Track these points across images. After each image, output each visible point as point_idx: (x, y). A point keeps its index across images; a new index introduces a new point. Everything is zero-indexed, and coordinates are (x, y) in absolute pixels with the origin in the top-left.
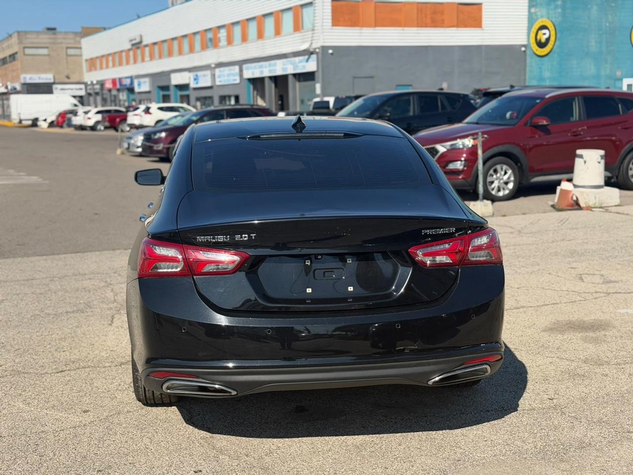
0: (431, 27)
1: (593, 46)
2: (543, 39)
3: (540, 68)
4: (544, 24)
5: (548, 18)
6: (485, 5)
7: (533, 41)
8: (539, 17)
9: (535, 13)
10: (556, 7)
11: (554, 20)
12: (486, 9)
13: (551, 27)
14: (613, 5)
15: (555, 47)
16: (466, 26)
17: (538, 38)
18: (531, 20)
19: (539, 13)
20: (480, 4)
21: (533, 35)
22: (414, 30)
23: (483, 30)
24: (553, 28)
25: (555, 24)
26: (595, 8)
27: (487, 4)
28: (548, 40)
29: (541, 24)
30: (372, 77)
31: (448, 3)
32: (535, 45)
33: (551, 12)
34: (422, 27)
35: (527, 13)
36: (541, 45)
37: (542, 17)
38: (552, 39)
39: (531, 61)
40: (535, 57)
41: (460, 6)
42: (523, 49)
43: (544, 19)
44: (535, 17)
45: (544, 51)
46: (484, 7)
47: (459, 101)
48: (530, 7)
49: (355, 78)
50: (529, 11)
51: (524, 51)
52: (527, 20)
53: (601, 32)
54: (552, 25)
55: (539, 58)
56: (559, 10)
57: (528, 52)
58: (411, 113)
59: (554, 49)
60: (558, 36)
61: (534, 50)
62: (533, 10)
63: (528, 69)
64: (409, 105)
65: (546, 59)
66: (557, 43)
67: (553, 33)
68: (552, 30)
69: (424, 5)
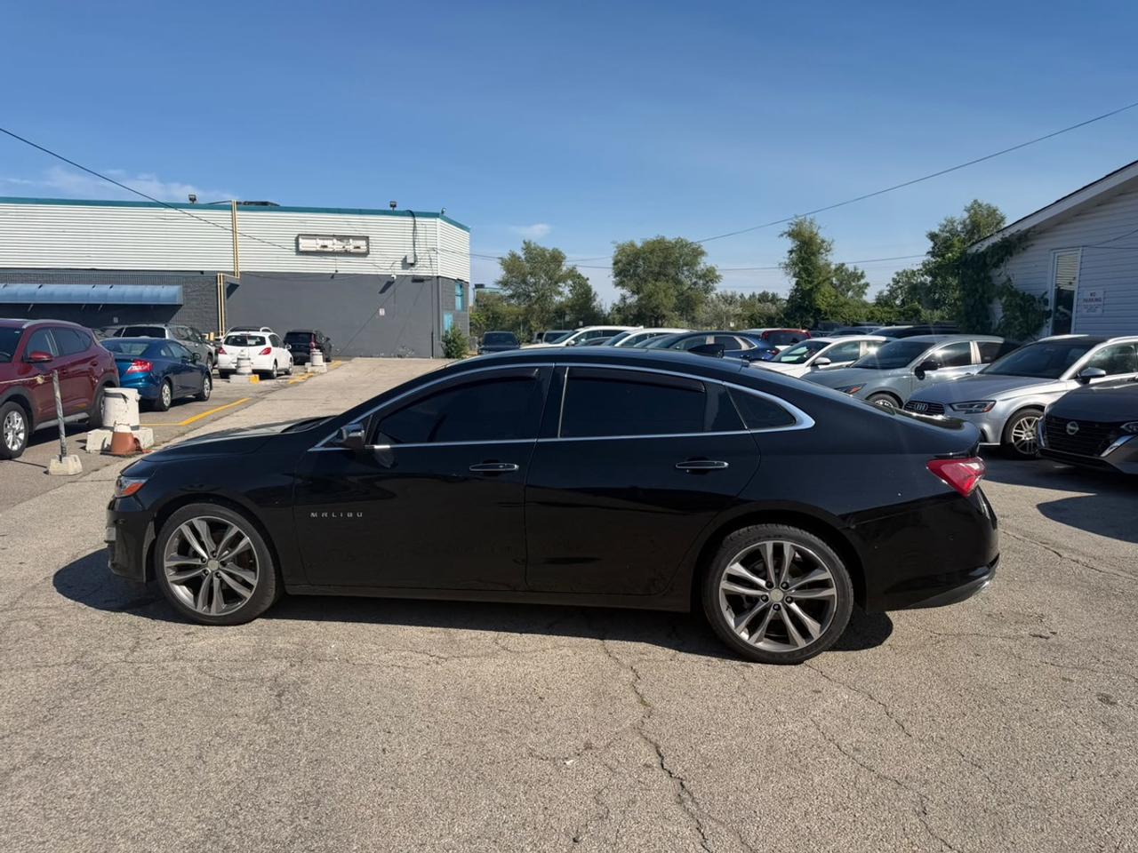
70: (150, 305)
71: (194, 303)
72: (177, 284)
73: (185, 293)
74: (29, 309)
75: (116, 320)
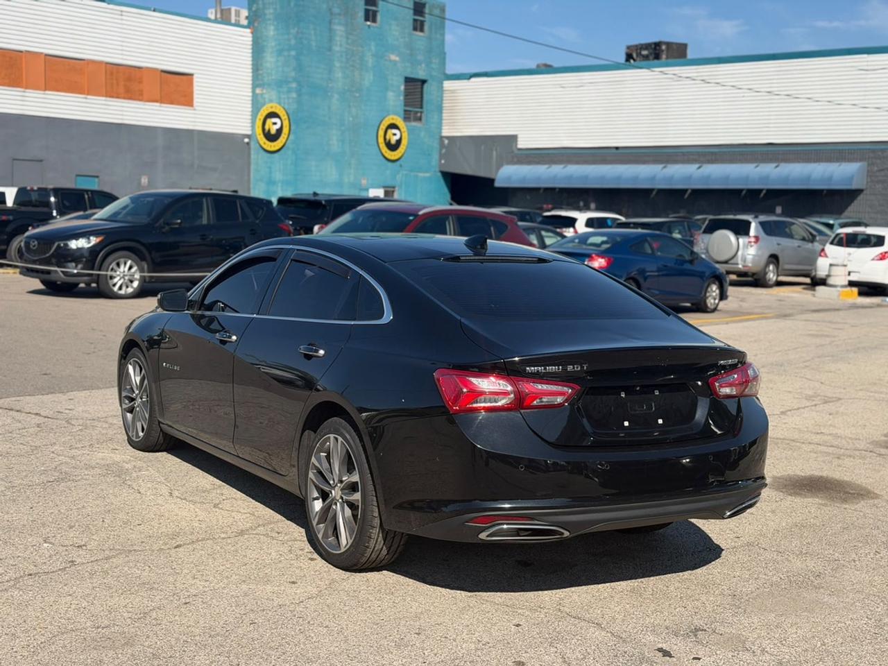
0: (124, 98)
1: (335, 145)
2: (274, 130)
3: (270, 168)
4: (273, 110)
5: (280, 104)
6: (197, 78)
7: (259, 131)
8: (267, 100)
9: (262, 94)
10: (289, 91)
11: (286, 107)
12: (198, 82)
13: (284, 115)
14: (357, 95)
15: (288, 142)
16: (172, 103)
17: (267, 127)
18: (256, 104)
19: (266, 96)
20: (191, 75)
21: (259, 123)
22: (101, 100)
23: (195, 110)
24: (286, 117)
25: (289, 112)
26: (336, 96)
27: (200, 76)
28: (279, 131)
29: (270, 110)
30: (41, 161)
31: (148, 68)
32: (262, 136)
33: (283, 96)
34: (112, 97)
35: (250, 94)
36: (271, 137)
37: (271, 101)
38: (286, 130)
39: (256, 157)
40: (262, 151)
41: (163, 74)
42: (246, 140)
43: (274, 104)
44: (261, 100)
45: (274, 146)
46: (196, 80)
47: (263, 209)
48: (254, 87)
49: (14, 159)
50: (253, 92)
51: (248, 143)
52: (250, 102)
53: (343, 128)
54: (284, 113)
55: (269, 155)
56: (294, 95)
57: (253, 145)
58: (205, 221)
59: (287, 144)
60: (292, 128)
61: (262, 143)
62: (258, 91)
63: (253, 167)
64: (201, 210)
65: (276, 155)
66: (292, 137)
67: (286, 123)
68: (285, 119)
69: (115, 67)
70: (822, 191)
71: (879, 186)
72: (861, 160)
73: (870, 174)
74: (686, 196)
75: (779, 210)
